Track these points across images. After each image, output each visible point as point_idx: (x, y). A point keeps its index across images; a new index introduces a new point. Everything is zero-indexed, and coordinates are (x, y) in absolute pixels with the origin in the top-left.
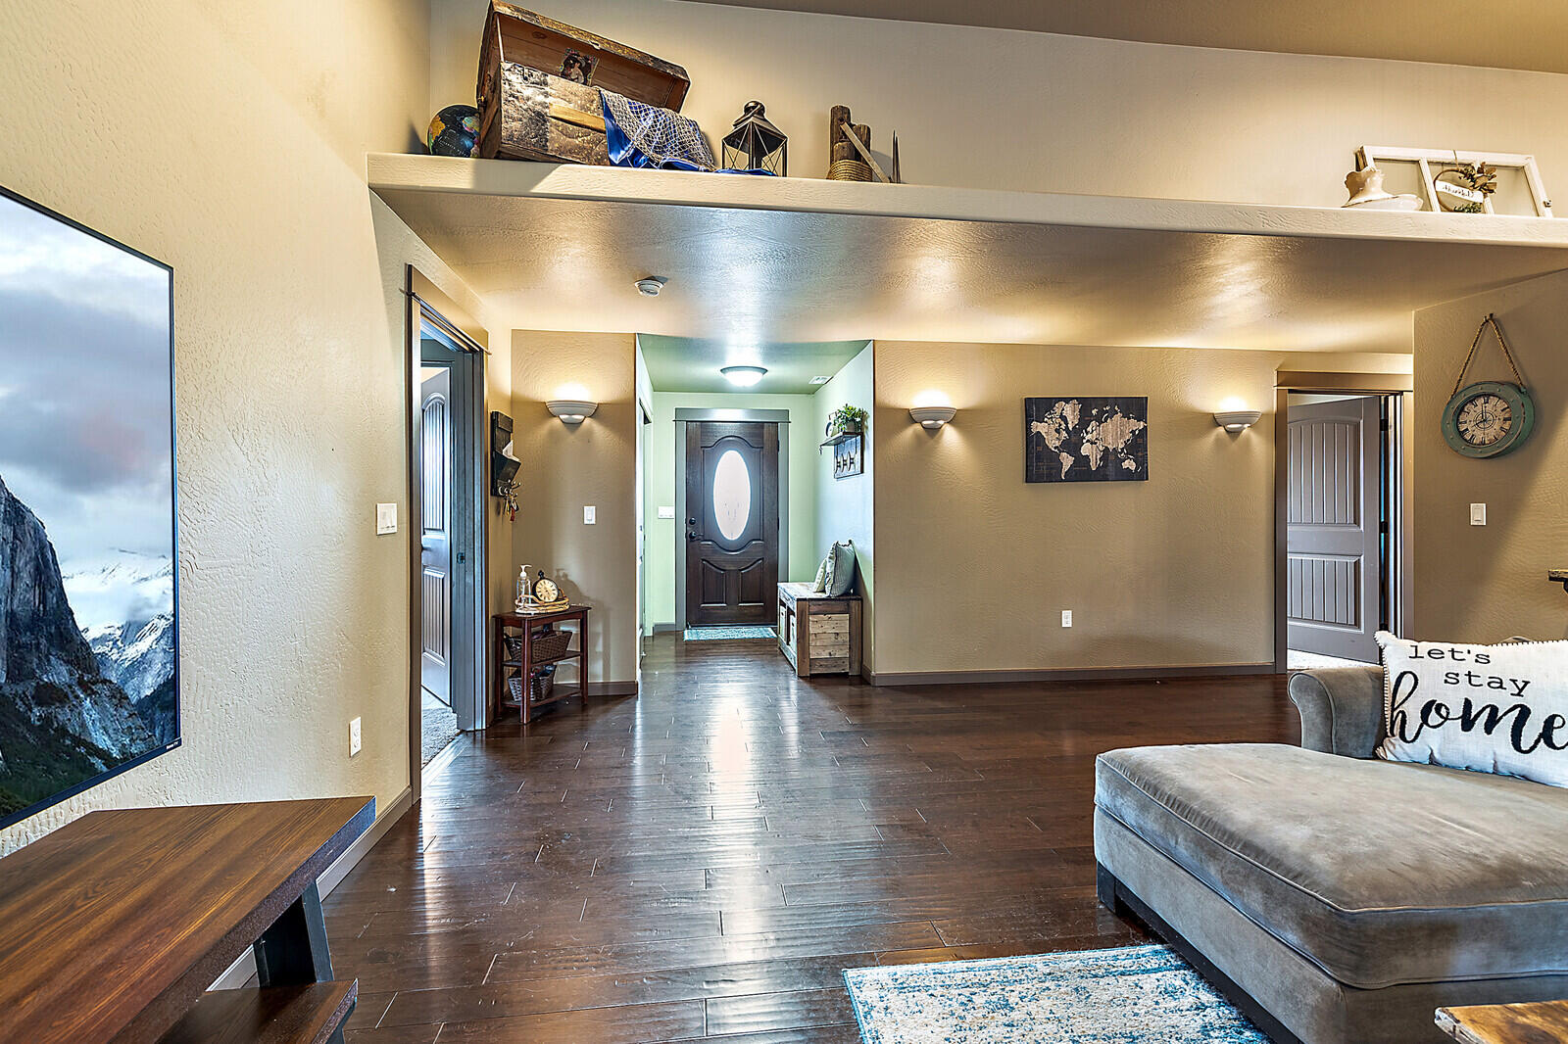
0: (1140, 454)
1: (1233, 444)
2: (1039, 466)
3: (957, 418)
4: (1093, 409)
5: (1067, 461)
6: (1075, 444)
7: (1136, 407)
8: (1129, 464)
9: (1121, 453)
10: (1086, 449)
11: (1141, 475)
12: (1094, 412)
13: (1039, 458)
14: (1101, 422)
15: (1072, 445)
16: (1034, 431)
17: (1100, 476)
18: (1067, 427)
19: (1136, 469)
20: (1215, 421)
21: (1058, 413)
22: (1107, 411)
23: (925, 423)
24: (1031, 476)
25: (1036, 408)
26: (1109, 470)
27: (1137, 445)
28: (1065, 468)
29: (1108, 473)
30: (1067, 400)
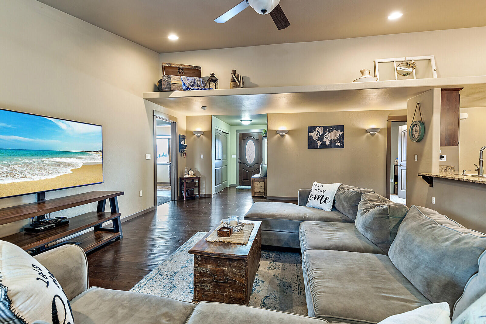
0: (341, 141)
1: (373, 138)
2: (312, 144)
3: (289, 132)
4: (327, 129)
5: (319, 143)
6: (322, 138)
7: (340, 128)
8: (338, 144)
9: (335, 141)
10: (325, 140)
11: (342, 147)
12: (327, 130)
13: (311, 142)
14: (329, 133)
15: (321, 138)
16: (310, 135)
17: (329, 147)
18: (319, 134)
19: (340, 145)
20: (366, 131)
21: (317, 130)
22: (331, 129)
23: (280, 134)
24: (309, 147)
25: (311, 129)
26: (332, 145)
27: (341, 139)
28: (319, 145)
29: (332, 146)
30: (319, 127)
